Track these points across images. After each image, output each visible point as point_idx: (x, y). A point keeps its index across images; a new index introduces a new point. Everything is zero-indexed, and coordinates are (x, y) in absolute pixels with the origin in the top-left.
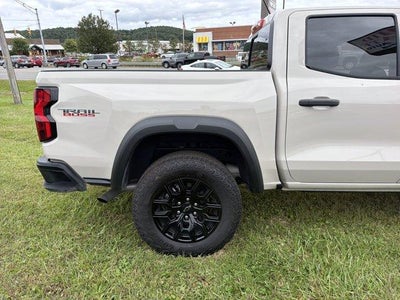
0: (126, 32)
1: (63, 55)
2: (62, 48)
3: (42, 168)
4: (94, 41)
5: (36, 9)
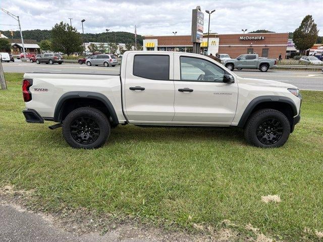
1: (39, 52)
2: (39, 47)
3: (25, 113)
4: (64, 43)
5: (18, 17)
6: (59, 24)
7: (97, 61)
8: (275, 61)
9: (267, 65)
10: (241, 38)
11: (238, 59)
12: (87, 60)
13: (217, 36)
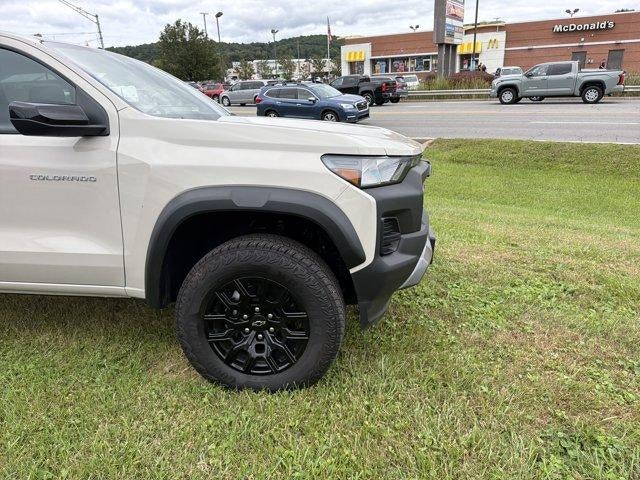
0: (262, 46)
5: (97, 16)
6: (172, 24)
7: (241, 96)
8: (621, 77)
9: (599, 85)
10: (558, 28)
11: (529, 76)
12: (222, 95)
13: (501, 28)
